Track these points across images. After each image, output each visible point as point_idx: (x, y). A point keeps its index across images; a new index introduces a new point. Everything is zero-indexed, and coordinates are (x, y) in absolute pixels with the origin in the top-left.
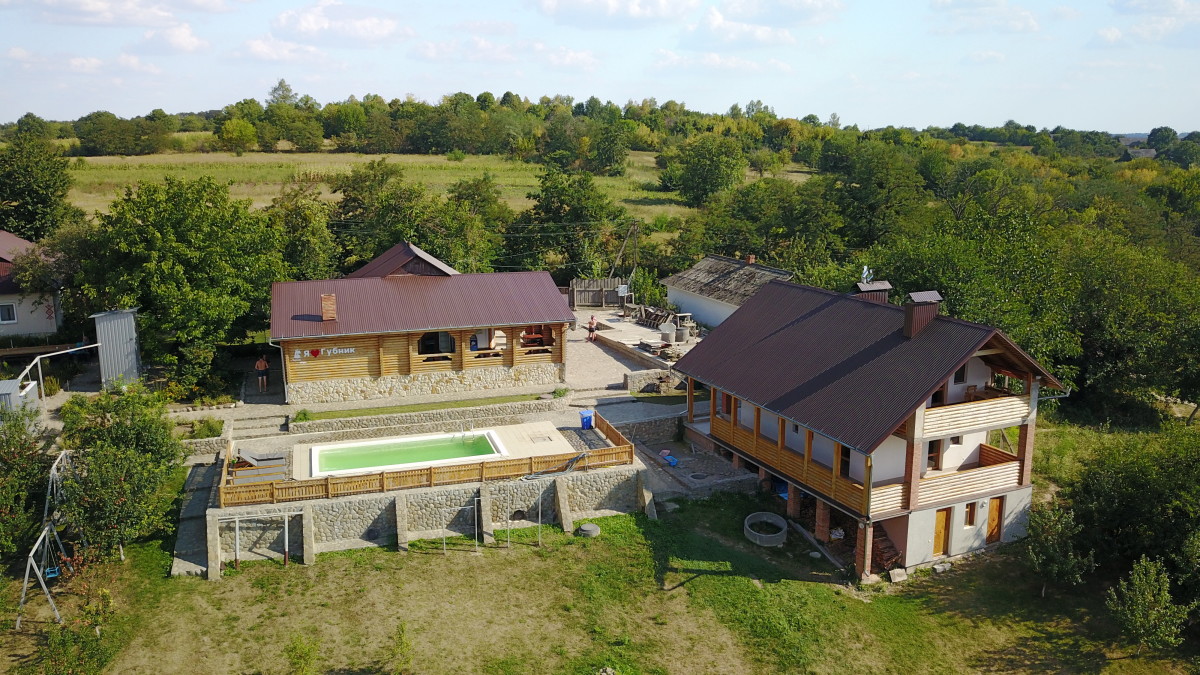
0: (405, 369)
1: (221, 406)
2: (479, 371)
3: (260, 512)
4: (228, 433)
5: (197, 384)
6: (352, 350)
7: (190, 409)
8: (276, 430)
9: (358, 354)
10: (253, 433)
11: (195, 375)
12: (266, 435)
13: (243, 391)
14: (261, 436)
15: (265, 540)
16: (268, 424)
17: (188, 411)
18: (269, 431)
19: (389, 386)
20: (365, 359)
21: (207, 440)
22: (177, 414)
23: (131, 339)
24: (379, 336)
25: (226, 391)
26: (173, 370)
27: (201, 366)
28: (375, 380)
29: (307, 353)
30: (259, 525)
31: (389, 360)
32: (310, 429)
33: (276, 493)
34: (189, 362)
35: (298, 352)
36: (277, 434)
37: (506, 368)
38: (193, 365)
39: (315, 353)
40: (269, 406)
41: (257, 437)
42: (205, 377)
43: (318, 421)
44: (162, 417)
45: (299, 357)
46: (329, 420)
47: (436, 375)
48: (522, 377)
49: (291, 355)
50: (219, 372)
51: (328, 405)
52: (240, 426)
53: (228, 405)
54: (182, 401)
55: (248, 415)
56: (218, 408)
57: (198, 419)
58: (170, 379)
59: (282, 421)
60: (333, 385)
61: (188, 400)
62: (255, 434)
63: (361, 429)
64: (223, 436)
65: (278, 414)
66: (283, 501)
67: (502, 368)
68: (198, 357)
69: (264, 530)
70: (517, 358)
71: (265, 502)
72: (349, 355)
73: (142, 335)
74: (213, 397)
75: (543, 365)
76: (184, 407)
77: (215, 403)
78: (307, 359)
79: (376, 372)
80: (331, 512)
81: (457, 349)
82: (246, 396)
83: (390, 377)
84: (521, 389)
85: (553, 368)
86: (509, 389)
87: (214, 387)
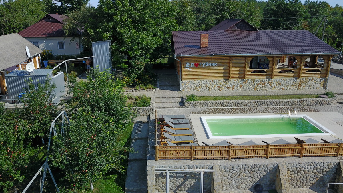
0: (242, 76)
1: (149, 90)
2: (280, 79)
3: (182, 166)
4: (154, 105)
5: (137, 78)
6: (216, 64)
7: (134, 90)
8: (177, 105)
9: (218, 66)
10: (166, 105)
11: (136, 74)
12: (173, 107)
13: (158, 83)
14: (170, 107)
15: (185, 186)
16: (173, 101)
17: (133, 91)
18: (174, 105)
19: (233, 85)
20: (222, 69)
21: (143, 108)
22: (128, 93)
23: (108, 55)
24: (230, 57)
25: (151, 83)
26: (126, 71)
27: (139, 69)
28: (226, 81)
29: (192, 65)
30: (181, 175)
31: (234, 70)
32: (195, 105)
33: (194, 153)
34: (134, 68)
35: (188, 64)
36: (178, 107)
37: (295, 79)
38: (136, 69)
39: (196, 65)
40: (172, 92)
41: (168, 108)
42: (141, 75)
43: (200, 102)
44: (121, 94)
45: (188, 67)
46: (205, 101)
47: (257, 80)
48: (303, 85)
49: (185, 66)
50: (147, 73)
51: (201, 93)
52: (159, 101)
53: (152, 90)
54: (130, 86)
55: (162, 96)
56: (147, 91)
57: (138, 96)
58: (125, 75)
59: (179, 100)
60: (204, 83)
61: (133, 86)
62: (167, 106)
63: (224, 108)
64: (151, 106)
65: (177, 96)
66: (198, 159)
67: (292, 78)
68: (138, 65)
69: (185, 179)
70: (302, 74)
71: (186, 159)
72: (214, 67)
73: (113, 53)
74: (145, 85)
75: (315, 78)
76: (131, 89)
77: (146, 88)
78: (192, 68)
79: (227, 77)
80: (231, 171)
81: (270, 67)
82: (160, 86)
83: (233, 80)
84: (300, 91)
85: (320, 81)
86: (294, 90)
87: (145, 80)
